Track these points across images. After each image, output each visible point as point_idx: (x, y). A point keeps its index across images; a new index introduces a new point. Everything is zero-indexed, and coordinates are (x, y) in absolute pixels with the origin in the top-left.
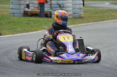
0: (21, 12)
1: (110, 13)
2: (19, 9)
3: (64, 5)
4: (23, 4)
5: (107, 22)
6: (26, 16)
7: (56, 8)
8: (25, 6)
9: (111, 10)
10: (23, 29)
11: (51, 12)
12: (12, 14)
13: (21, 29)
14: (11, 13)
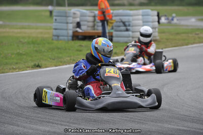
0: (68, 33)
1: (198, 34)
2: (67, 29)
3: (131, 23)
4: (71, 21)
5: (192, 47)
6: (75, 40)
7: (119, 26)
8: (75, 24)
9: (198, 29)
10: (72, 58)
11: (112, 33)
12: (56, 37)
13: (69, 58)
14: (53, 36)
